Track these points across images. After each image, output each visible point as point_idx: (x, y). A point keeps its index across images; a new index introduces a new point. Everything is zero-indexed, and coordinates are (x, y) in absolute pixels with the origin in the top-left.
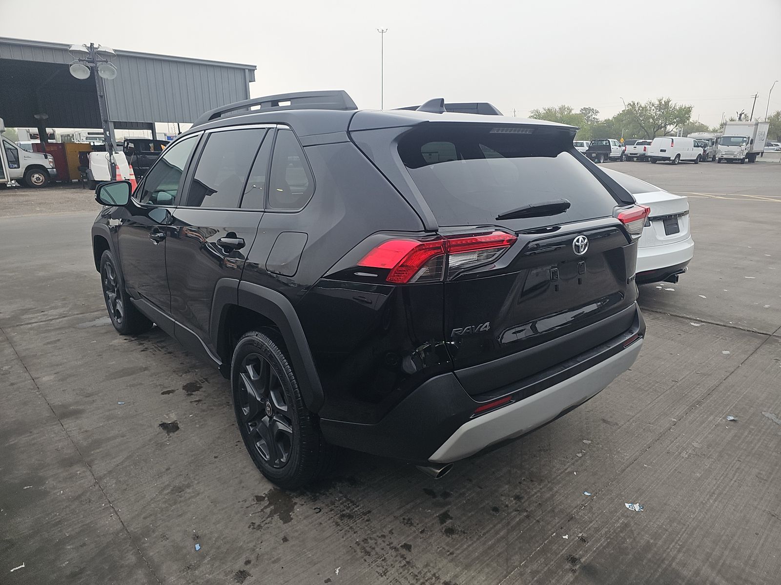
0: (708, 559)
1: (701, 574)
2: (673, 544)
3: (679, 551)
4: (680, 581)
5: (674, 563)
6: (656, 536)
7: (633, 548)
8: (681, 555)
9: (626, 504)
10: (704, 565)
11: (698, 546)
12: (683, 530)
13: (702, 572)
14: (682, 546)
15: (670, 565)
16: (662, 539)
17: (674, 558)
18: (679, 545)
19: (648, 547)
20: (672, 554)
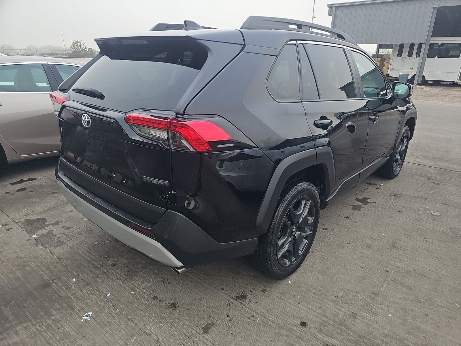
0: (22, 343)
1: (14, 335)
2: (45, 329)
3: (37, 330)
4: (16, 322)
5: (30, 323)
6: (56, 321)
7: (52, 307)
8: (34, 330)
9: (92, 313)
10: (19, 339)
11: (35, 342)
12: (54, 339)
13: (15, 336)
14: (40, 333)
15: (30, 321)
16: (51, 324)
17: (33, 325)
18: (43, 331)
19: (49, 315)
20: (37, 326)
